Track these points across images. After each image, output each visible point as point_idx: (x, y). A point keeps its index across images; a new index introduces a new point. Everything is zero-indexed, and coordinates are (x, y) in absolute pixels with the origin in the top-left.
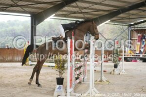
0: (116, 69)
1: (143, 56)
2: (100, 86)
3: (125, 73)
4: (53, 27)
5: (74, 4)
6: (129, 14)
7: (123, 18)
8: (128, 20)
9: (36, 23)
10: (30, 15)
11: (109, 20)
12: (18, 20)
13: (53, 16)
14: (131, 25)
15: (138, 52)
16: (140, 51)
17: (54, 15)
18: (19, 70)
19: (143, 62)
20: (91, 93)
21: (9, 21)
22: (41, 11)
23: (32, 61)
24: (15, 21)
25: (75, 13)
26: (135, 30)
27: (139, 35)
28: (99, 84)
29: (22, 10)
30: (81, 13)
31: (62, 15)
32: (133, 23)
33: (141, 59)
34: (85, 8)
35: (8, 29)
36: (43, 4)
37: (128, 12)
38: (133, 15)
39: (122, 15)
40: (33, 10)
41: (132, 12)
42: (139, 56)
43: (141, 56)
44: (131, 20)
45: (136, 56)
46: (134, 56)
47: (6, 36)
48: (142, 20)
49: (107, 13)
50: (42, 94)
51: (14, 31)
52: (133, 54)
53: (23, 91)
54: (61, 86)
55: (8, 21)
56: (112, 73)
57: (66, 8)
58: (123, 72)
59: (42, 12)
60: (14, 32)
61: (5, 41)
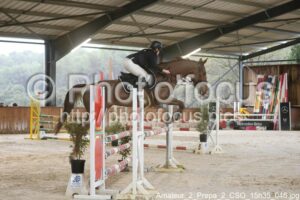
0: (204, 143)
1: (268, 117)
2: (165, 175)
3: (223, 152)
4: (99, 65)
5: (128, 18)
6: (238, 35)
7: (226, 45)
8: (236, 48)
9: (56, 56)
10: (43, 41)
11: (199, 49)
12: (30, 52)
13: (86, 43)
14: (244, 58)
15: (258, 111)
16: (262, 108)
17: (89, 40)
18: (17, 147)
19: (268, 129)
20: (134, 190)
21: (14, 53)
22: (64, 33)
23: (47, 132)
24: (25, 53)
25: (131, 35)
26: (251, 68)
27: (260, 76)
28: (163, 172)
29: (27, 31)
30: (144, 35)
31: (107, 39)
32: (247, 54)
33: (264, 124)
34: (151, 26)
35: (11, 70)
36: (67, 20)
37: (234, 33)
38: (245, 37)
39: (222, 39)
40: (49, 32)
41: (244, 31)
42: (260, 117)
43: (264, 119)
44: (243, 48)
45: (255, 117)
46: (251, 117)
47: (8, 83)
48: (265, 48)
49: (196, 35)
50: (47, 191)
51: (23, 72)
52: (249, 115)
53: (11, 187)
54: (80, 175)
55: (11, 54)
56: (197, 151)
57: (112, 27)
58: (218, 150)
59: (65, 35)
60: (22, 75)
61: (6, 93)
